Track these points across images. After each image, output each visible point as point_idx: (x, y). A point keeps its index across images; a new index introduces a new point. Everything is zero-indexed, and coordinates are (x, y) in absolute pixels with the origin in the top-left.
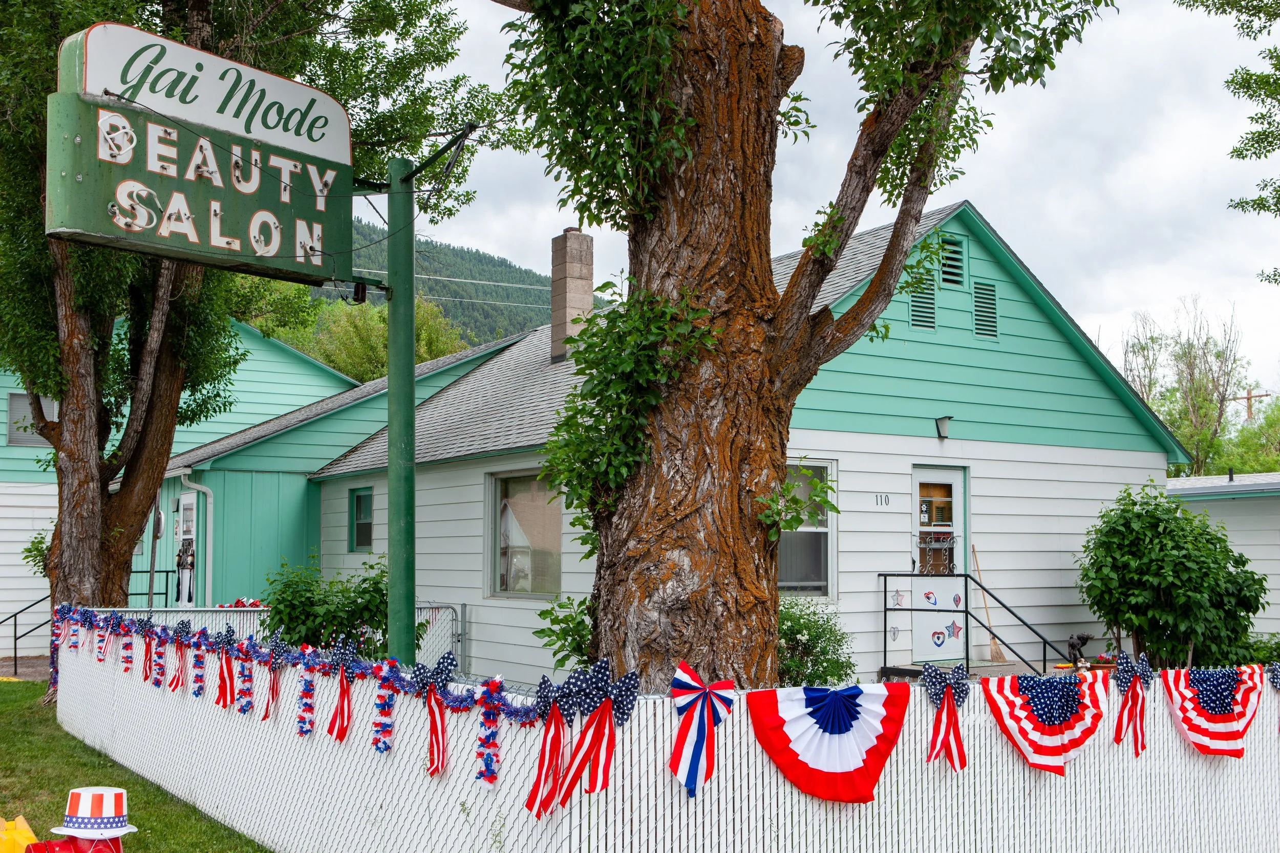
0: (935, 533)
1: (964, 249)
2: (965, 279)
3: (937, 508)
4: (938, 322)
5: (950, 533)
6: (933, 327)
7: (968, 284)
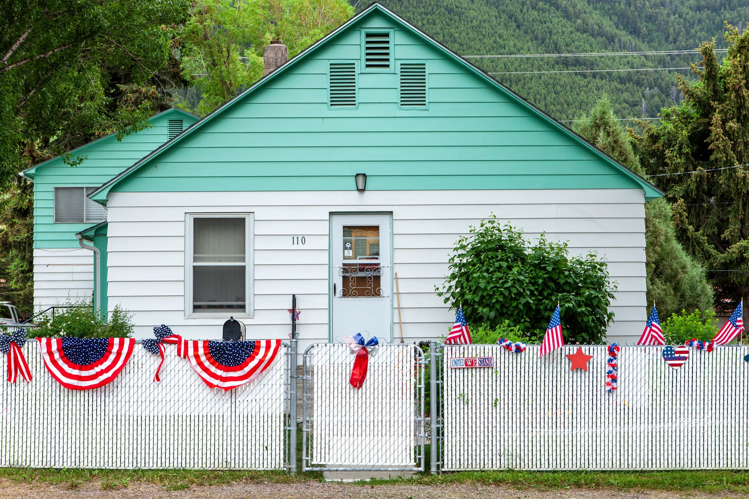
0: (360, 264)
1: (391, 39)
2: (391, 63)
3: (371, 245)
4: (358, 100)
5: (378, 264)
6: (355, 105)
7: (395, 66)
